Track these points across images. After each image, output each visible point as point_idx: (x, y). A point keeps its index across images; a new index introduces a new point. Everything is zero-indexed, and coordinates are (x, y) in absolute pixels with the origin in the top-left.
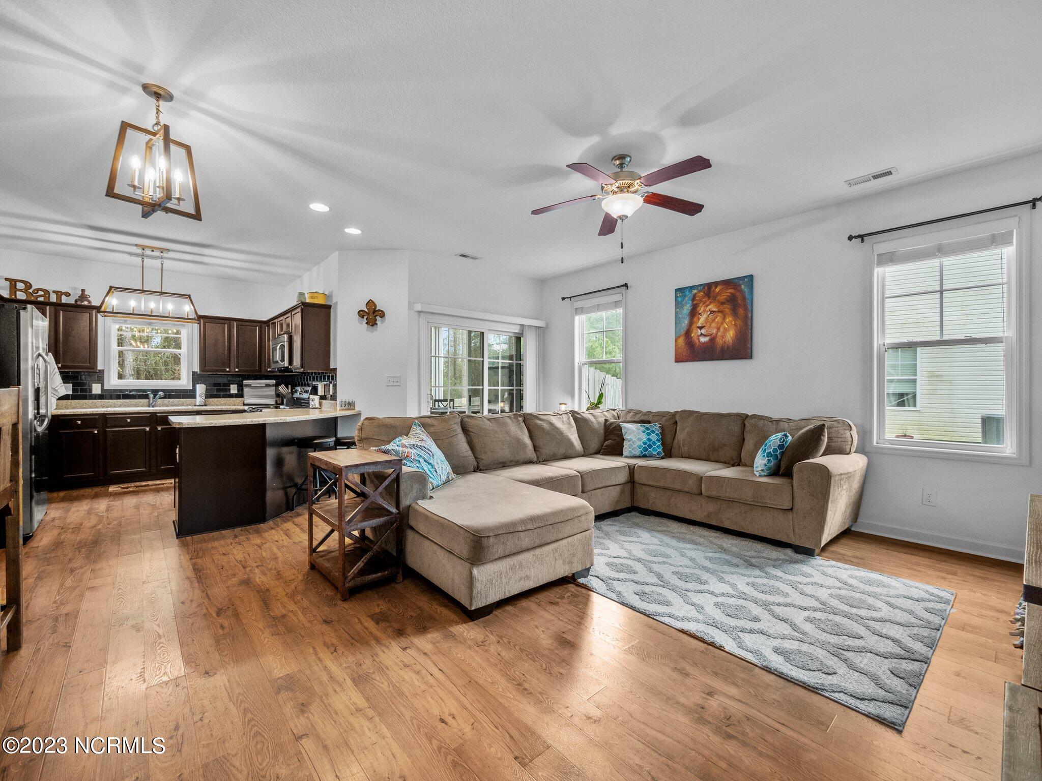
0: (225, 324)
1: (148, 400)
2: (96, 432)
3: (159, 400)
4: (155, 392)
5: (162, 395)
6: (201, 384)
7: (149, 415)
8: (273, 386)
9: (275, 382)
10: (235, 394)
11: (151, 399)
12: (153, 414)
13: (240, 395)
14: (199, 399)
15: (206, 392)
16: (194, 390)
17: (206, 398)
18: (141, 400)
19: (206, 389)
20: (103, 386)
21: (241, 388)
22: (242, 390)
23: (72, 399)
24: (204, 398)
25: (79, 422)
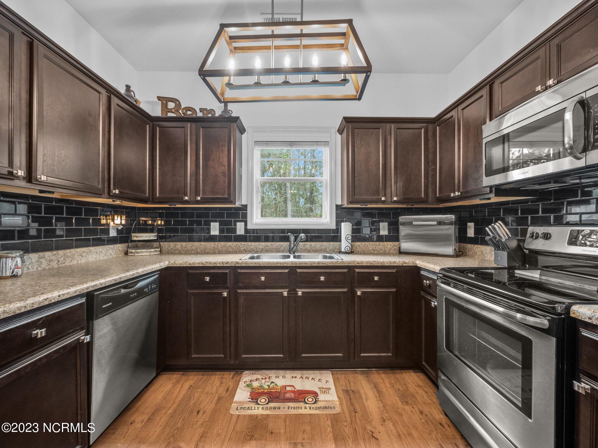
0: (379, 129)
1: (289, 243)
2: (225, 294)
3: (300, 243)
4: (296, 232)
5: (303, 238)
6: (346, 222)
7: (287, 271)
8: (451, 224)
9: (453, 217)
10: (386, 236)
11: (292, 243)
12: (293, 269)
13: (394, 236)
14: (345, 244)
15: (352, 233)
16: (338, 230)
17: (352, 242)
18: (282, 243)
19: (353, 229)
20: (246, 225)
21: (394, 227)
22: (397, 230)
23: (219, 241)
24: (350, 241)
25: (208, 279)
